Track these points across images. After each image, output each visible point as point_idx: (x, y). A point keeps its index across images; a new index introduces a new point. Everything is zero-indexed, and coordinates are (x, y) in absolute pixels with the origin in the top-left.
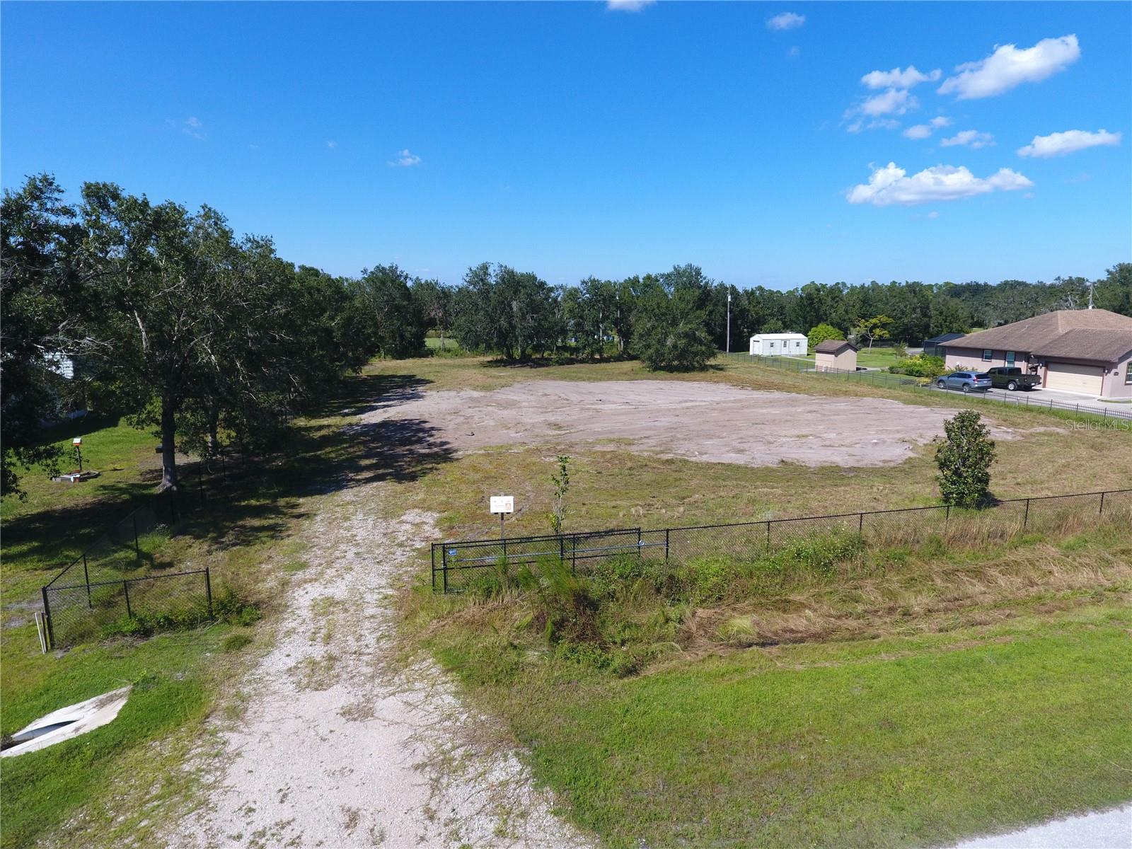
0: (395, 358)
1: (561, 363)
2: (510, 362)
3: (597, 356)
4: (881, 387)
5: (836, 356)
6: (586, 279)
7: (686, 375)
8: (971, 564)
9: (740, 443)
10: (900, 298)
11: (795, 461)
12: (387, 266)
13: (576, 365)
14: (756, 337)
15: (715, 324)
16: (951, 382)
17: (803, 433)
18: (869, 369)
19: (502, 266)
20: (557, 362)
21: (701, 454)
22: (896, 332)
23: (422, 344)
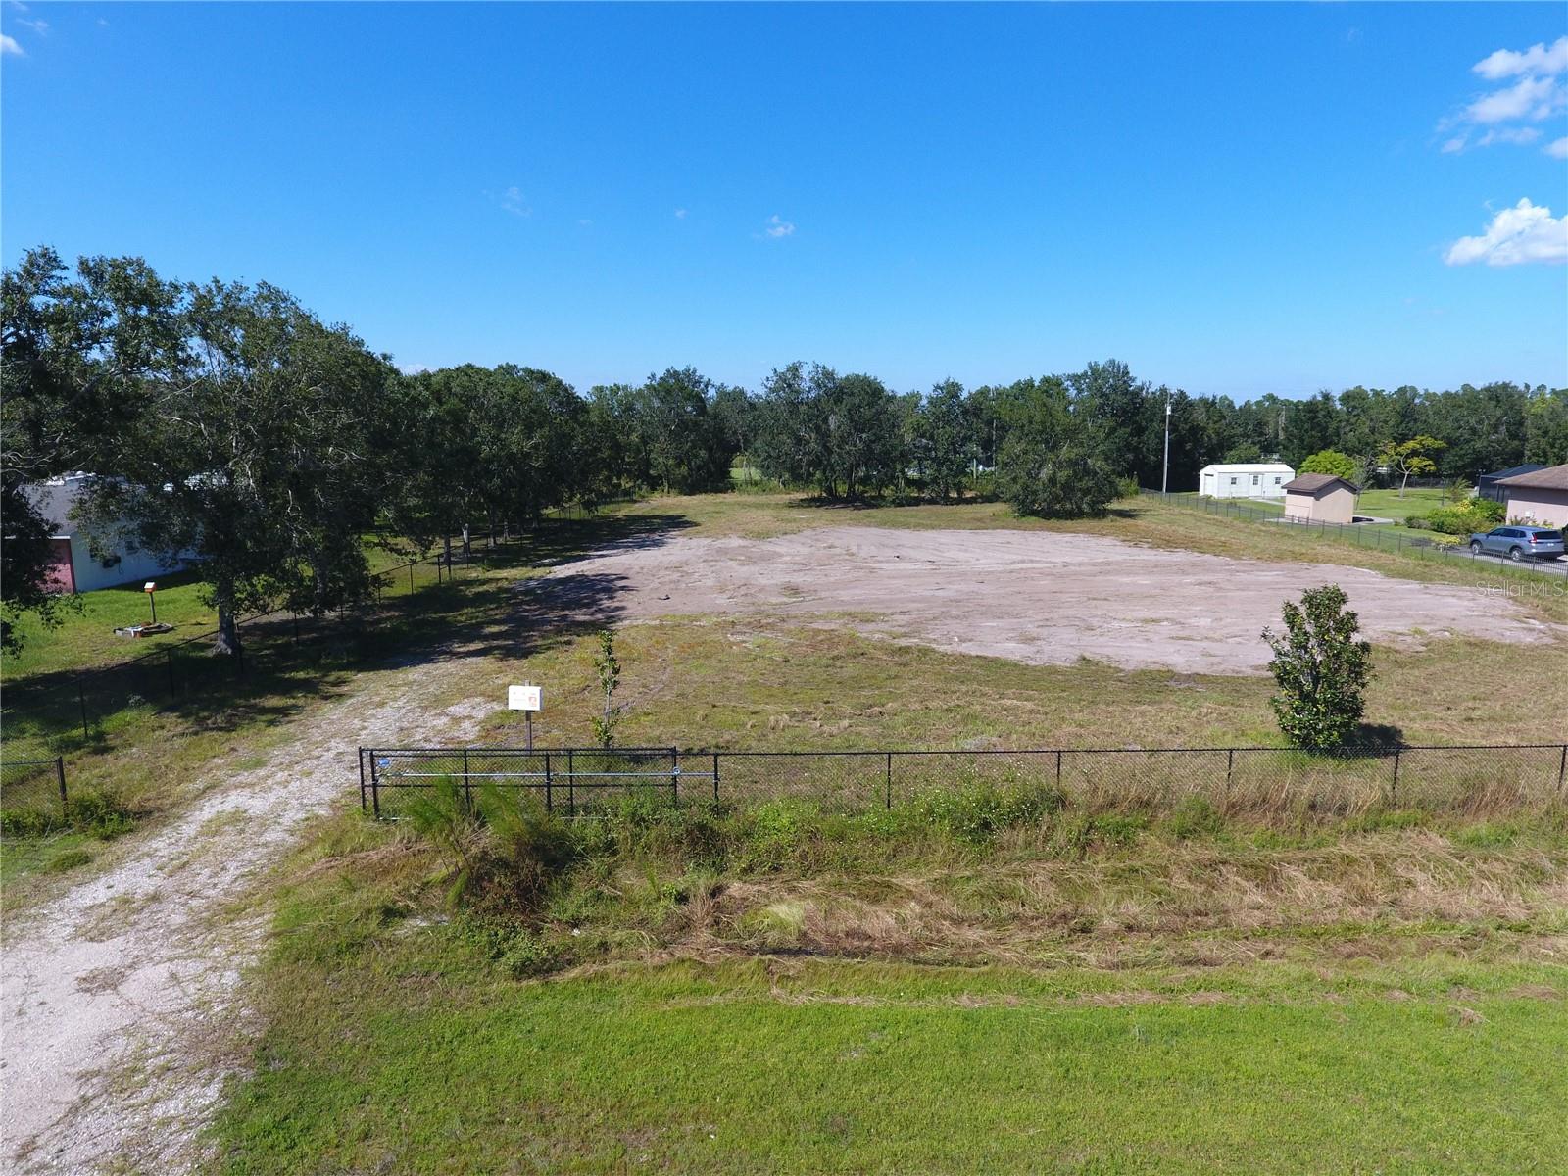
0: (683, 492)
1: (899, 503)
2: (830, 500)
3: (954, 495)
4: (1371, 549)
5: (1317, 499)
6: (942, 383)
7: (1069, 523)
8: (1256, 855)
9: (1039, 627)
10: (1468, 408)
11: (1104, 660)
12: (680, 368)
13: (921, 507)
14: (1210, 469)
15: (1148, 449)
16: (1493, 542)
17: (1154, 617)
18: (1377, 520)
19: (818, 366)
20: (893, 502)
21: (962, 640)
22: (1460, 463)
23: (726, 474)
